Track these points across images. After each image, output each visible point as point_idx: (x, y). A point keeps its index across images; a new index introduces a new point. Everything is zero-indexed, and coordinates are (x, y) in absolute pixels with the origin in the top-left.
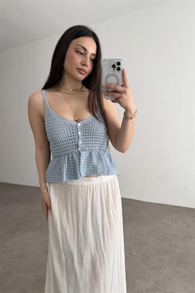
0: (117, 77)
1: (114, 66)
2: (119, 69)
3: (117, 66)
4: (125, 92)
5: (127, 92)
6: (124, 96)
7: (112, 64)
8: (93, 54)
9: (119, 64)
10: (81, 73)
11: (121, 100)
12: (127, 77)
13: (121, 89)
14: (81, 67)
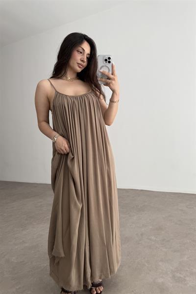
0: (108, 68)
1: (106, 60)
2: (109, 62)
3: (108, 60)
4: (114, 79)
5: (116, 79)
6: (113, 82)
7: (105, 58)
8: (88, 54)
9: (109, 58)
10: (80, 67)
11: (111, 85)
12: (115, 69)
13: (111, 76)
14: (80, 62)
